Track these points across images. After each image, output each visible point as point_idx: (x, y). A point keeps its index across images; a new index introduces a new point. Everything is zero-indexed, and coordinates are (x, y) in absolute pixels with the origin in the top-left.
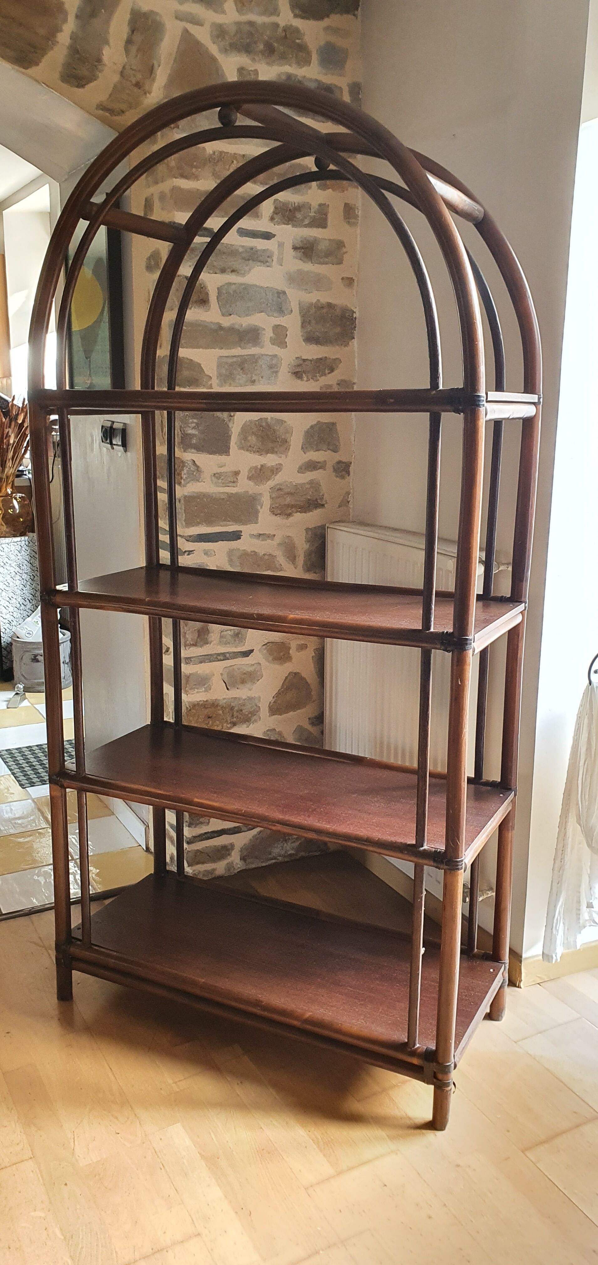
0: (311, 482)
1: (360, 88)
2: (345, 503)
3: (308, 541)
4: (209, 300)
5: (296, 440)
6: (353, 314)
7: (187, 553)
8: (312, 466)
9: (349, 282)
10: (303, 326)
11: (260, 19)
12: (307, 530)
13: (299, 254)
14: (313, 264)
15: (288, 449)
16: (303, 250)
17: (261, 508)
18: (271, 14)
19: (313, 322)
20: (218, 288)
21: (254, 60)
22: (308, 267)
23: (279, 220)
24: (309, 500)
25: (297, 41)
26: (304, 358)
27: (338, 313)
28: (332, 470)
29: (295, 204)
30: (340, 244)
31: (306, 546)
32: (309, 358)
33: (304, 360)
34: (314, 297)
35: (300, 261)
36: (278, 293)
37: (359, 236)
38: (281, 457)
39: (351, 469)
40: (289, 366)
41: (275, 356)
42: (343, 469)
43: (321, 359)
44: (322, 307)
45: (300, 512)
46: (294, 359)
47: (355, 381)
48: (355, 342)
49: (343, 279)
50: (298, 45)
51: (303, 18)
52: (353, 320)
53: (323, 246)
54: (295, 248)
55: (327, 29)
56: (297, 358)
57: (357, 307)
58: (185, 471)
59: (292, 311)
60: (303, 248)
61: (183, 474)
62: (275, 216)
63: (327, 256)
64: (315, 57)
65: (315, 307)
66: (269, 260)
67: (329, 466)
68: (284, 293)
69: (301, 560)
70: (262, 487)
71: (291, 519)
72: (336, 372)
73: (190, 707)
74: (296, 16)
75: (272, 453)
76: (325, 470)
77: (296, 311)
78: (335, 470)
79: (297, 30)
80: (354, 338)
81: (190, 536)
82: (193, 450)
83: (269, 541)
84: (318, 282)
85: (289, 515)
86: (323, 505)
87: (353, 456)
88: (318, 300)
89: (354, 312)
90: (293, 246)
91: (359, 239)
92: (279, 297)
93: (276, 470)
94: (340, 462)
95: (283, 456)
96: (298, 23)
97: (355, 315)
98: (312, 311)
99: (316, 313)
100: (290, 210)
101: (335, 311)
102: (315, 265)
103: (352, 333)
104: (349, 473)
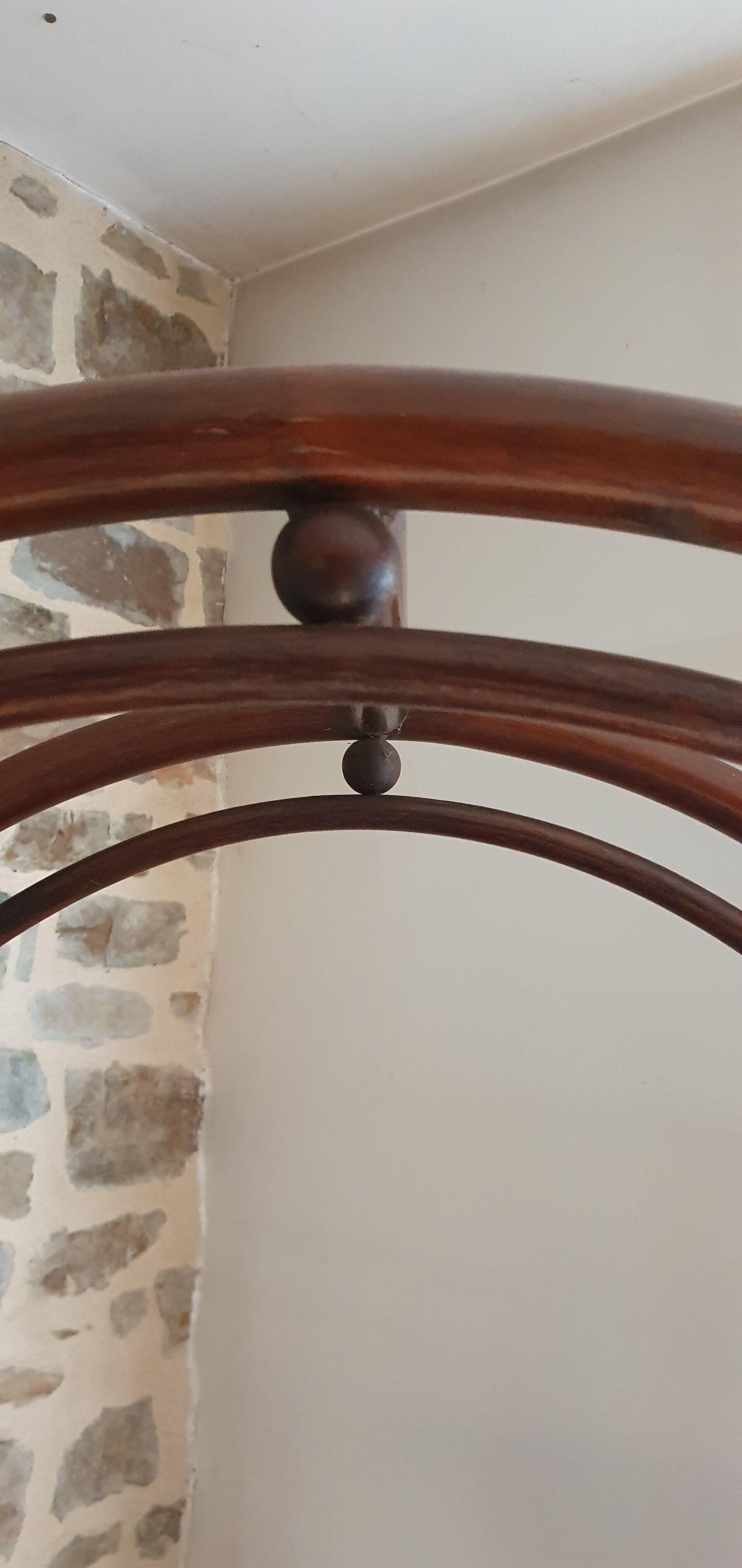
1: (224, 563)
5: (41, 1490)
6: (196, 1088)
8: (81, 1556)
9: (187, 1003)
10: (72, 1142)
13: (74, 945)
14: (106, 969)
16: (85, 935)
18: (33, 364)
19: (101, 1123)
22: (92, 977)
23: (28, 859)
26: (72, 1229)
27: (163, 1089)
28: (132, 1543)
29: (72, 815)
30: (173, 914)
32: (85, 1228)
33: (72, 1237)
34: (107, 1054)
35: (76, 963)
36: (15, 1060)
37: (215, 892)
39: (185, 1523)
42: (162, 1529)
43: (117, 1223)
44: (124, 1081)
46: (47, 1239)
47: (200, 1263)
48: (199, 1158)
49: (174, 997)
52: (194, 1103)
53: (132, 922)
54: (64, 929)
56: (53, 1236)
57: (207, 1069)
59: (48, 1106)
60: (83, 929)
62: (19, 848)
63: (142, 945)
65: (107, 1082)
67: (129, 1532)
68: (31, 1057)
72: (151, 1250)
76: (116, 1552)
78: (141, 1540)
80: (196, 1149)
84: (119, 1017)
87: (192, 1482)
88: (115, 1064)
89: (199, 1083)
90: (60, 924)
91: (214, 900)
92: (15, 1072)
94: (154, 1513)
97: (202, 1091)
98: (100, 1096)
99: (108, 1098)
100: (60, 832)
101: (156, 1085)
102: (113, 970)
103: (192, 1137)
104: (176, 1535)
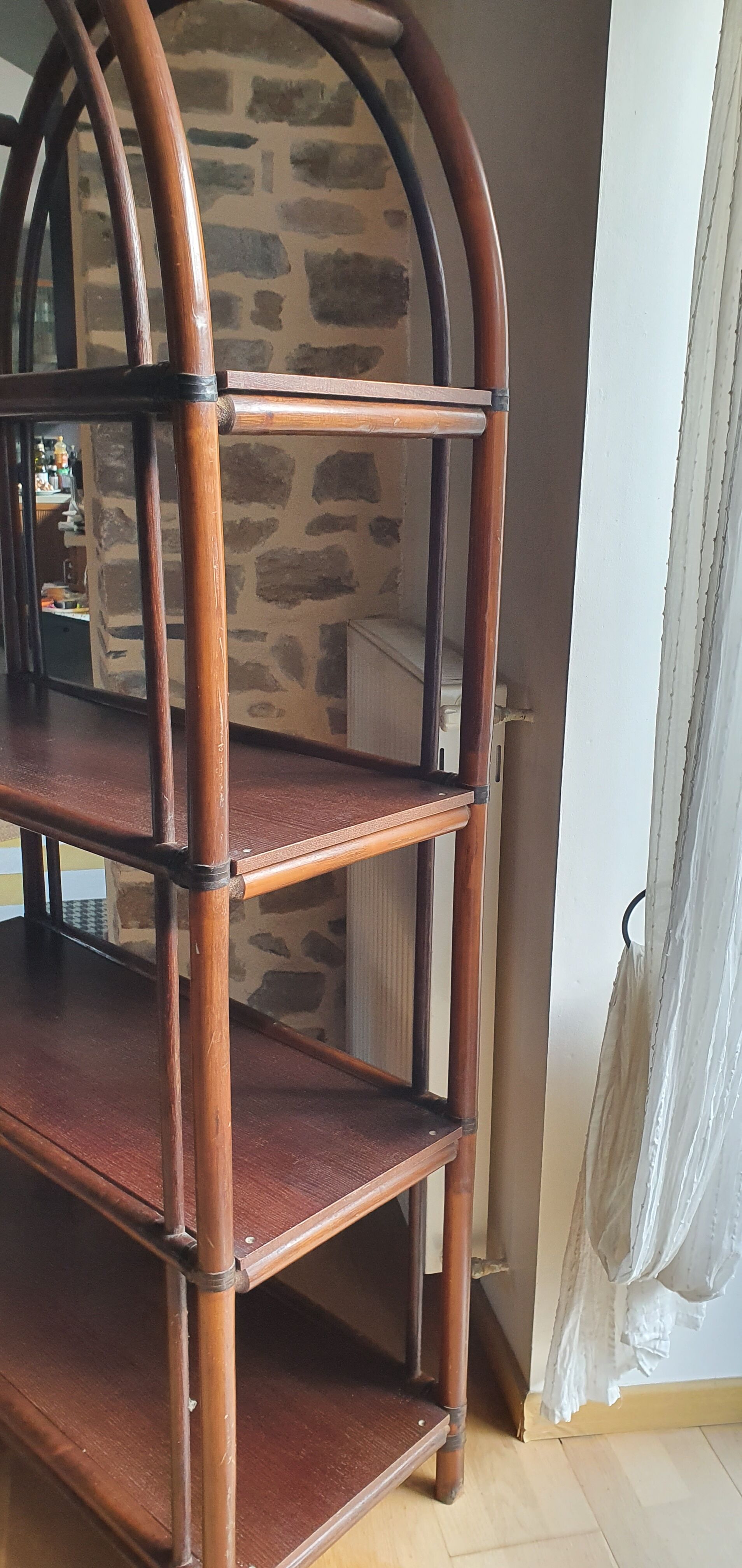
0: (329, 550)
2: (391, 586)
3: (324, 646)
5: (301, 480)
6: (401, 273)
7: (113, 655)
8: (330, 524)
9: (398, 218)
10: (313, 295)
12: (323, 628)
13: (303, 171)
14: (328, 189)
15: (286, 495)
16: (309, 165)
17: (242, 588)
19: (331, 286)
22: (320, 194)
23: (264, 114)
24: (325, 579)
26: (314, 345)
27: (376, 270)
28: (367, 531)
29: (291, 83)
30: (379, 154)
31: (322, 654)
32: (324, 347)
33: (315, 350)
34: (332, 244)
35: (305, 183)
36: (264, 238)
38: (274, 508)
39: (401, 530)
40: (288, 360)
41: (260, 342)
42: (387, 531)
43: (344, 348)
44: (347, 262)
45: (311, 598)
46: (297, 347)
48: (407, 320)
49: (386, 213)
52: (403, 283)
53: (346, 157)
54: (296, 162)
56: (301, 346)
57: (411, 261)
58: (106, 526)
59: (289, 269)
60: (309, 161)
61: (102, 530)
62: (256, 106)
63: (354, 174)
65: (334, 261)
66: (245, 182)
67: (363, 523)
68: (275, 238)
69: (311, 677)
70: (243, 555)
71: (296, 609)
72: (373, 370)
73: (123, 891)
75: (259, 501)
76: (354, 530)
77: (299, 268)
78: (372, 531)
80: (406, 313)
81: (117, 629)
82: (118, 494)
83: (257, 643)
84: (341, 221)
85: (293, 602)
86: (351, 589)
87: (407, 511)
88: (339, 250)
89: (406, 270)
90: (291, 157)
92: (264, 245)
93: (268, 527)
94: (381, 519)
95: (279, 507)
97: (405, 275)
98: (329, 269)
99: (336, 271)
101: (370, 267)
102: (333, 190)
103: (404, 305)
104: (397, 538)
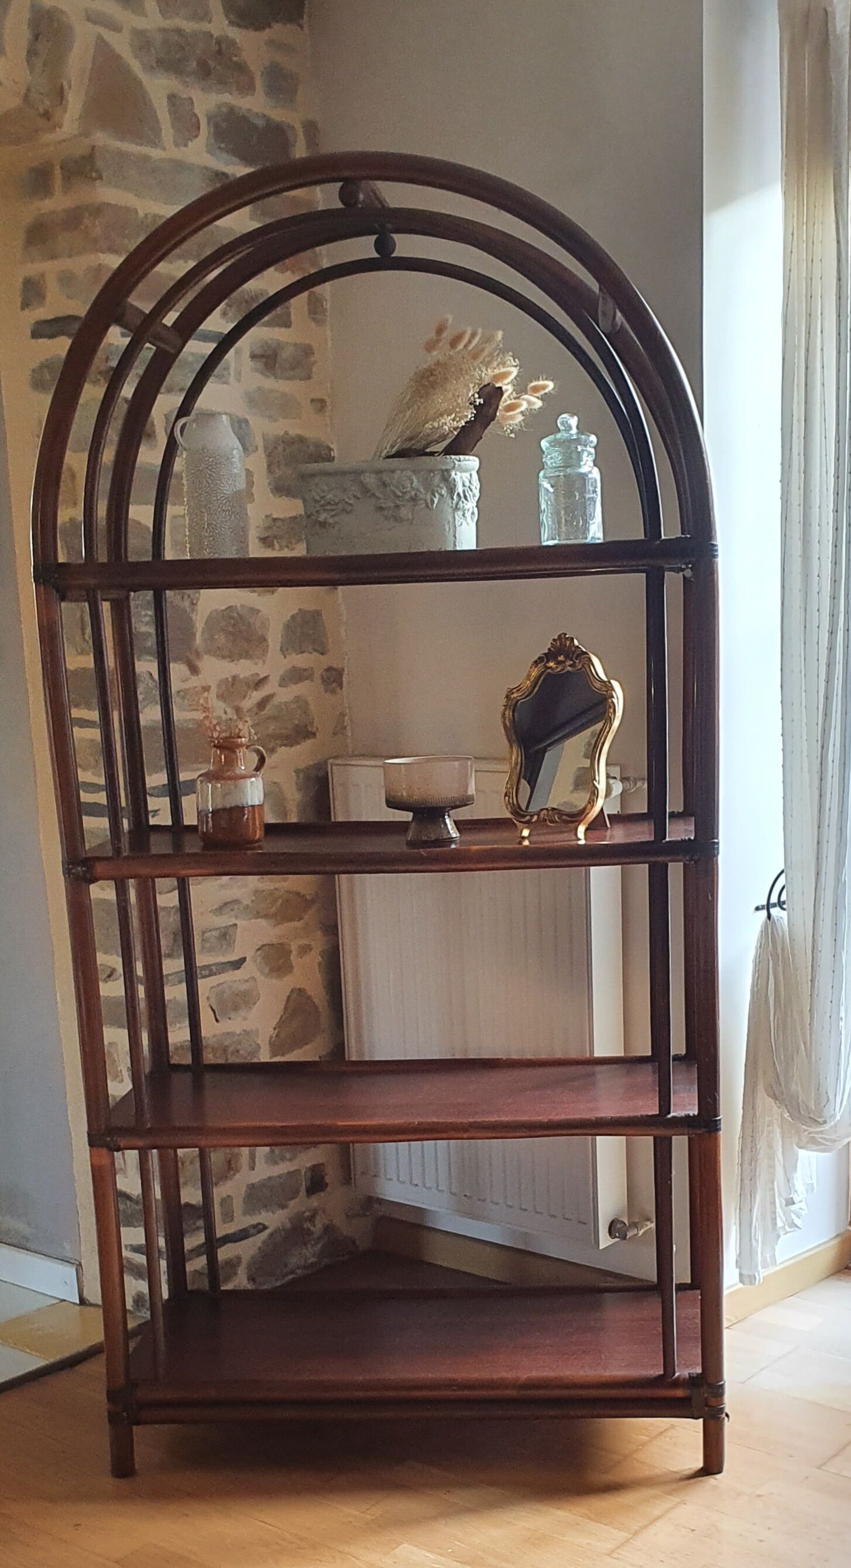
0: (297, 699)
1: (316, 128)
2: (339, 730)
3: (299, 789)
4: (154, 432)
5: (275, 637)
6: (329, 451)
8: (296, 676)
9: (320, 404)
10: (270, 471)
11: (189, 26)
12: (298, 772)
13: (260, 365)
14: (277, 380)
15: (265, 651)
16: (264, 360)
18: (202, 19)
19: (282, 463)
20: (165, 415)
21: (186, 84)
22: (270, 383)
24: (297, 726)
25: (235, 59)
26: (275, 516)
27: (313, 450)
28: (319, 681)
30: (307, 351)
31: (298, 797)
32: (282, 516)
33: (275, 520)
34: (282, 427)
35: (262, 376)
36: (239, 422)
37: (329, 340)
38: (256, 664)
39: (344, 678)
40: (260, 529)
42: (333, 678)
43: (295, 518)
44: (293, 443)
45: (285, 745)
46: (264, 518)
49: (312, 400)
50: (236, 64)
51: (239, 26)
53: (287, 354)
54: (253, 357)
55: (270, 43)
56: (267, 516)
57: (334, 441)
58: (141, 690)
59: (257, 448)
60: (262, 356)
61: (139, 693)
63: (293, 369)
64: (259, 83)
65: (283, 442)
66: (225, 373)
67: (317, 674)
68: (247, 421)
71: (276, 757)
74: (232, 23)
75: (245, 658)
76: (312, 681)
77: (261, 449)
78: (325, 681)
79: (233, 43)
81: (156, 788)
82: (149, 658)
84: (286, 407)
85: (273, 751)
86: (314, 734)
87: (346, 659)
88: (286, 433)
89: (331, 449)
90: (251, 352)
91: (330, 343)
93: (252, 683)
94: (330, 669)
95: (260, 661)
96: (234, 33)
98: (280, 449)
99: (284, 450)
100: (246, 301)
101: (308, 447)
102: (280, 381)
104: (341, 685)
